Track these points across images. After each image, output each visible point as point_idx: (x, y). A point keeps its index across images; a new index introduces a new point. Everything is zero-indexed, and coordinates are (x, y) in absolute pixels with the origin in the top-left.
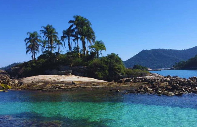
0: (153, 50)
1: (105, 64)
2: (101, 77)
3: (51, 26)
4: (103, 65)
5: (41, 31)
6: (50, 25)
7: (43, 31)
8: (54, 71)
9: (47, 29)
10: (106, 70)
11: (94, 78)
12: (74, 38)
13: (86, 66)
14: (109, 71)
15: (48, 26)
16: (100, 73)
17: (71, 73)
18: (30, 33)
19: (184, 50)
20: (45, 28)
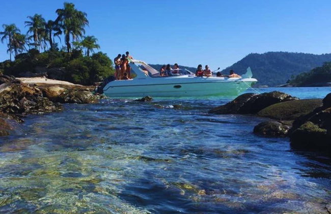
0: (269, 53)
1: (85, 65)
2: (77, 80)
3: (40, 16)
4: (84, 66)
5: (26, 22)
6: (39, 14)
7: (28, 22)
8: (28, 73)
9: (34, 19)
10: (85, 72)
11: (69, 82)
12: (56, 32)
13: (64, 68)
14: (90, 74)
15: (36, 15)
16: (77, 76)
17: (45, 75)
18: (6, 25)
19: (326, 54)
20: (32, 18)
